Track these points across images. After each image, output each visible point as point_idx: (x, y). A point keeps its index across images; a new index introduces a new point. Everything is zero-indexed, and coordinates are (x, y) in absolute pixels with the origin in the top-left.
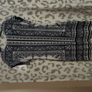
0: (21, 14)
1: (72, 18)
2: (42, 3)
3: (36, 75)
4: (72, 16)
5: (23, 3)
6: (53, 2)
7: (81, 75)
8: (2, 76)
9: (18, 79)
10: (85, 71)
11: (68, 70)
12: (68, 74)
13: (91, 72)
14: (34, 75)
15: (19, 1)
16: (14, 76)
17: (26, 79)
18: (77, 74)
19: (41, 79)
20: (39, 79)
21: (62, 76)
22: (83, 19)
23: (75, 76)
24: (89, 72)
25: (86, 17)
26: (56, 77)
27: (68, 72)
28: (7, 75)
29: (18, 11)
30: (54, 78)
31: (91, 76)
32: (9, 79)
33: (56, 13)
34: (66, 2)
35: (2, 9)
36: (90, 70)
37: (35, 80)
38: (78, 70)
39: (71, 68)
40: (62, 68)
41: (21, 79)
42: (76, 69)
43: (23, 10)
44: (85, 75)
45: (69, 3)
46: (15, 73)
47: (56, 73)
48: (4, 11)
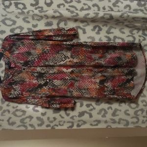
0: (35, 24)
1: (113, 33)
2: (67, 9)
3: (55, 119)
4: (112, 30)
5: (39, 7)
6: (85, 8)
7: (123, 120)
8: (3, 120)
9: (27, 125)
10: (129, 115)
11: (103, 112)
12: (104, 119)
13: (138, 115)
14: (51, 119)
15: (32, 5)
16: (21, 120)
17: (39, 125)
18: (117, 118)
19: (63, 125)
20: (59, 126)
21: (94, 121)
22: (129, 36)
23: (114, 122)
24: (135, 116)
25: (133, 33)
26: (85, 123)
27: (104, 116)
28: (10, 118)
29: (30, 19)
30: (82, 125)
31: (137, 122)
32: (12, 125)
33: (88, 24)
34: (104, 8)
35: (6, 15)
36: (136, 113)
37: (53, 127)
38: (118, 113)
39: (108, 109)
40: (94, 108)
41: (31, 125)
42: (116, 110)
43: (38, 18)
44: (129, 121)
45: (109, 11)
46: (22, 115)
47: (86, 117)
48: (9, 19)
